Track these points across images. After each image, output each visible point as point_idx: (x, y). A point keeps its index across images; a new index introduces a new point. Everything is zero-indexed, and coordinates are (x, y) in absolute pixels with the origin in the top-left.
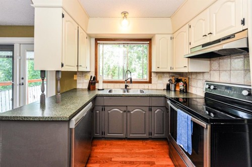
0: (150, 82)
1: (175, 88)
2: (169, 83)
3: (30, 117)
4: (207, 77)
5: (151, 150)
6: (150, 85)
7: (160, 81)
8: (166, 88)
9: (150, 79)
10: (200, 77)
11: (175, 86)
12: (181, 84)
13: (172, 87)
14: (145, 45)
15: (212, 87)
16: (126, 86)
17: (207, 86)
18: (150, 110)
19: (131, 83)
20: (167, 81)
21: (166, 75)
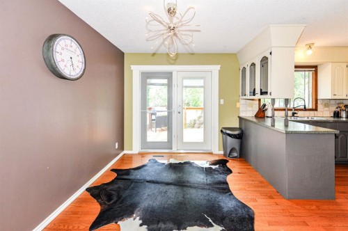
0: (316, 109)
8: (332, 115)
9: (316, 106)
13: (343, 114)
16: (294, 114)
20: (334, 109)
21: (333, 102)
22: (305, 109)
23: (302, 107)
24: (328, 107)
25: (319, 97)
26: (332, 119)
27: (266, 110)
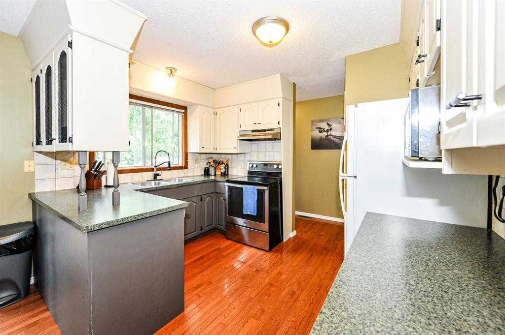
0: (186, 167)
1: (215, 173)
2: (208, 166)
3: (147, 213)
4: (247, 157)
5: (208, 243)
6: (185, 170)
7: (197, 165)
8: (203, 174)
9: (186, 163)
10: (241, 157)
11: (215, 169)
12: (222, 167)
13: (212, 171)
14: (176, 114)
15: (255, 166)
16: (156, 176)
17: (251, 166)
18: (201, 200)
19: (171, 169)
20: (204, 165)
21: (203, 156)
22: (170, 168)
23: (166, 165)
24: (198, 163)
25: (189, 151)
26: (203, 179)
27: (104, 172)
